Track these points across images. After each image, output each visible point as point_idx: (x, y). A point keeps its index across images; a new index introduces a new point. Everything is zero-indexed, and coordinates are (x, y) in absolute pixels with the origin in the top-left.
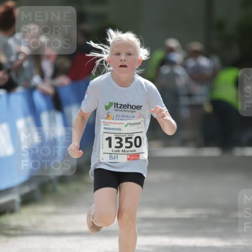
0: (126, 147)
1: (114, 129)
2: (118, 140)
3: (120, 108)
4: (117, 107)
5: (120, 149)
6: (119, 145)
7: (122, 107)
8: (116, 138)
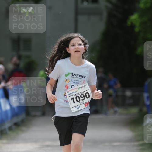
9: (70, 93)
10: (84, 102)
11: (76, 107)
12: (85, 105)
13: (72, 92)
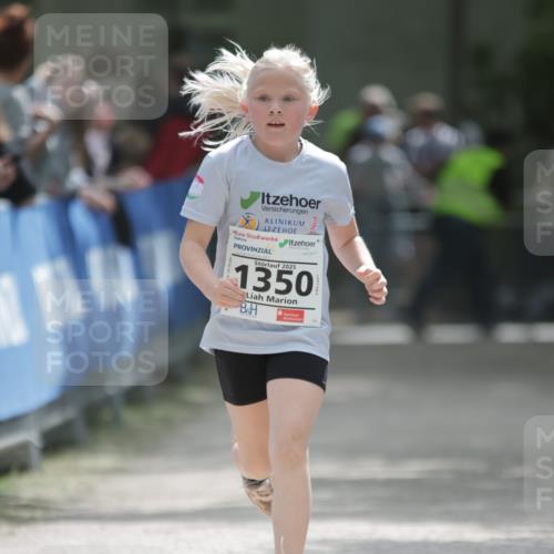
0: (278, 292)
1: (255, 249)
2: (262, 275)
3: (274, 203)
4: (268, 202)
5: (264, 294)
6: (261, 285)
7: (279, 201)
8: (258, 269)
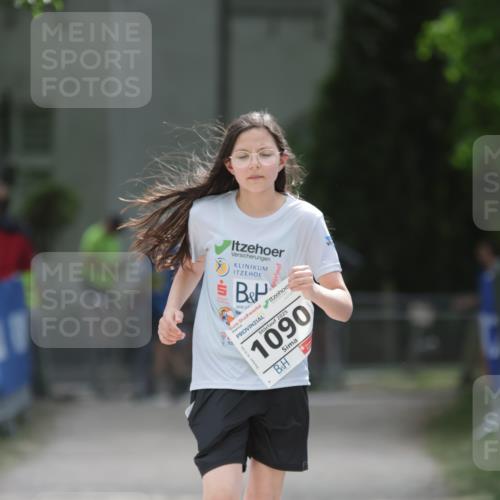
9: (240, 330)
10: (296, 340)
11: (274, 365)
12: (303, 348)
13: (245, 324)
